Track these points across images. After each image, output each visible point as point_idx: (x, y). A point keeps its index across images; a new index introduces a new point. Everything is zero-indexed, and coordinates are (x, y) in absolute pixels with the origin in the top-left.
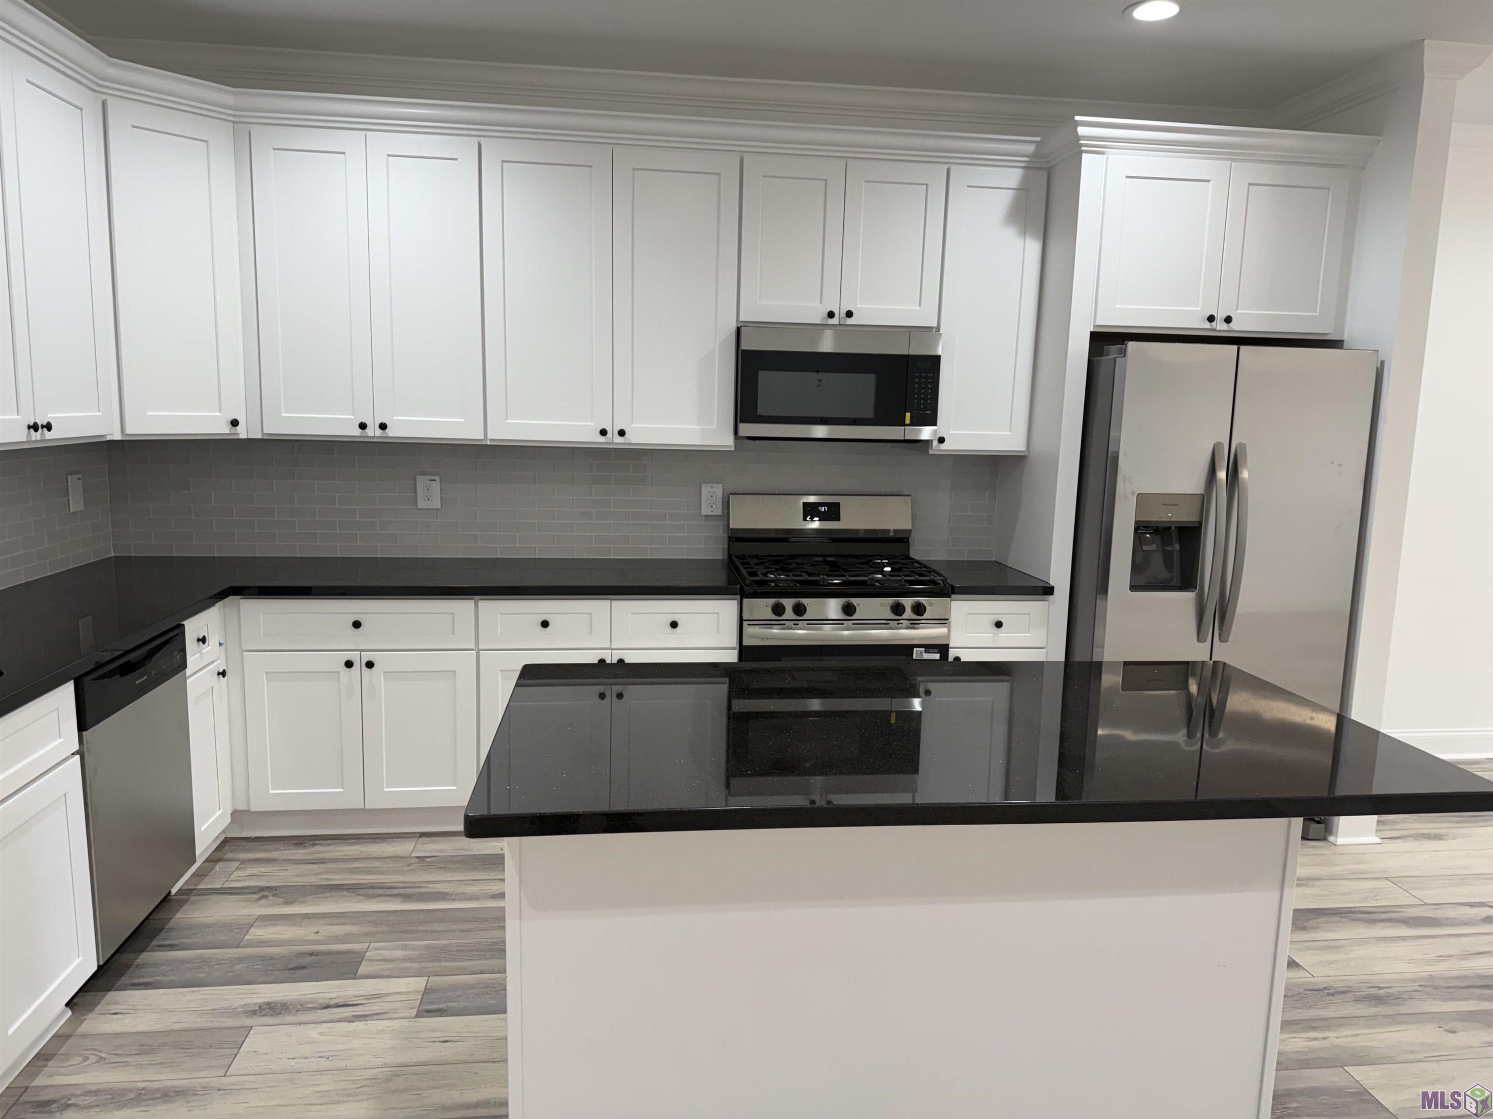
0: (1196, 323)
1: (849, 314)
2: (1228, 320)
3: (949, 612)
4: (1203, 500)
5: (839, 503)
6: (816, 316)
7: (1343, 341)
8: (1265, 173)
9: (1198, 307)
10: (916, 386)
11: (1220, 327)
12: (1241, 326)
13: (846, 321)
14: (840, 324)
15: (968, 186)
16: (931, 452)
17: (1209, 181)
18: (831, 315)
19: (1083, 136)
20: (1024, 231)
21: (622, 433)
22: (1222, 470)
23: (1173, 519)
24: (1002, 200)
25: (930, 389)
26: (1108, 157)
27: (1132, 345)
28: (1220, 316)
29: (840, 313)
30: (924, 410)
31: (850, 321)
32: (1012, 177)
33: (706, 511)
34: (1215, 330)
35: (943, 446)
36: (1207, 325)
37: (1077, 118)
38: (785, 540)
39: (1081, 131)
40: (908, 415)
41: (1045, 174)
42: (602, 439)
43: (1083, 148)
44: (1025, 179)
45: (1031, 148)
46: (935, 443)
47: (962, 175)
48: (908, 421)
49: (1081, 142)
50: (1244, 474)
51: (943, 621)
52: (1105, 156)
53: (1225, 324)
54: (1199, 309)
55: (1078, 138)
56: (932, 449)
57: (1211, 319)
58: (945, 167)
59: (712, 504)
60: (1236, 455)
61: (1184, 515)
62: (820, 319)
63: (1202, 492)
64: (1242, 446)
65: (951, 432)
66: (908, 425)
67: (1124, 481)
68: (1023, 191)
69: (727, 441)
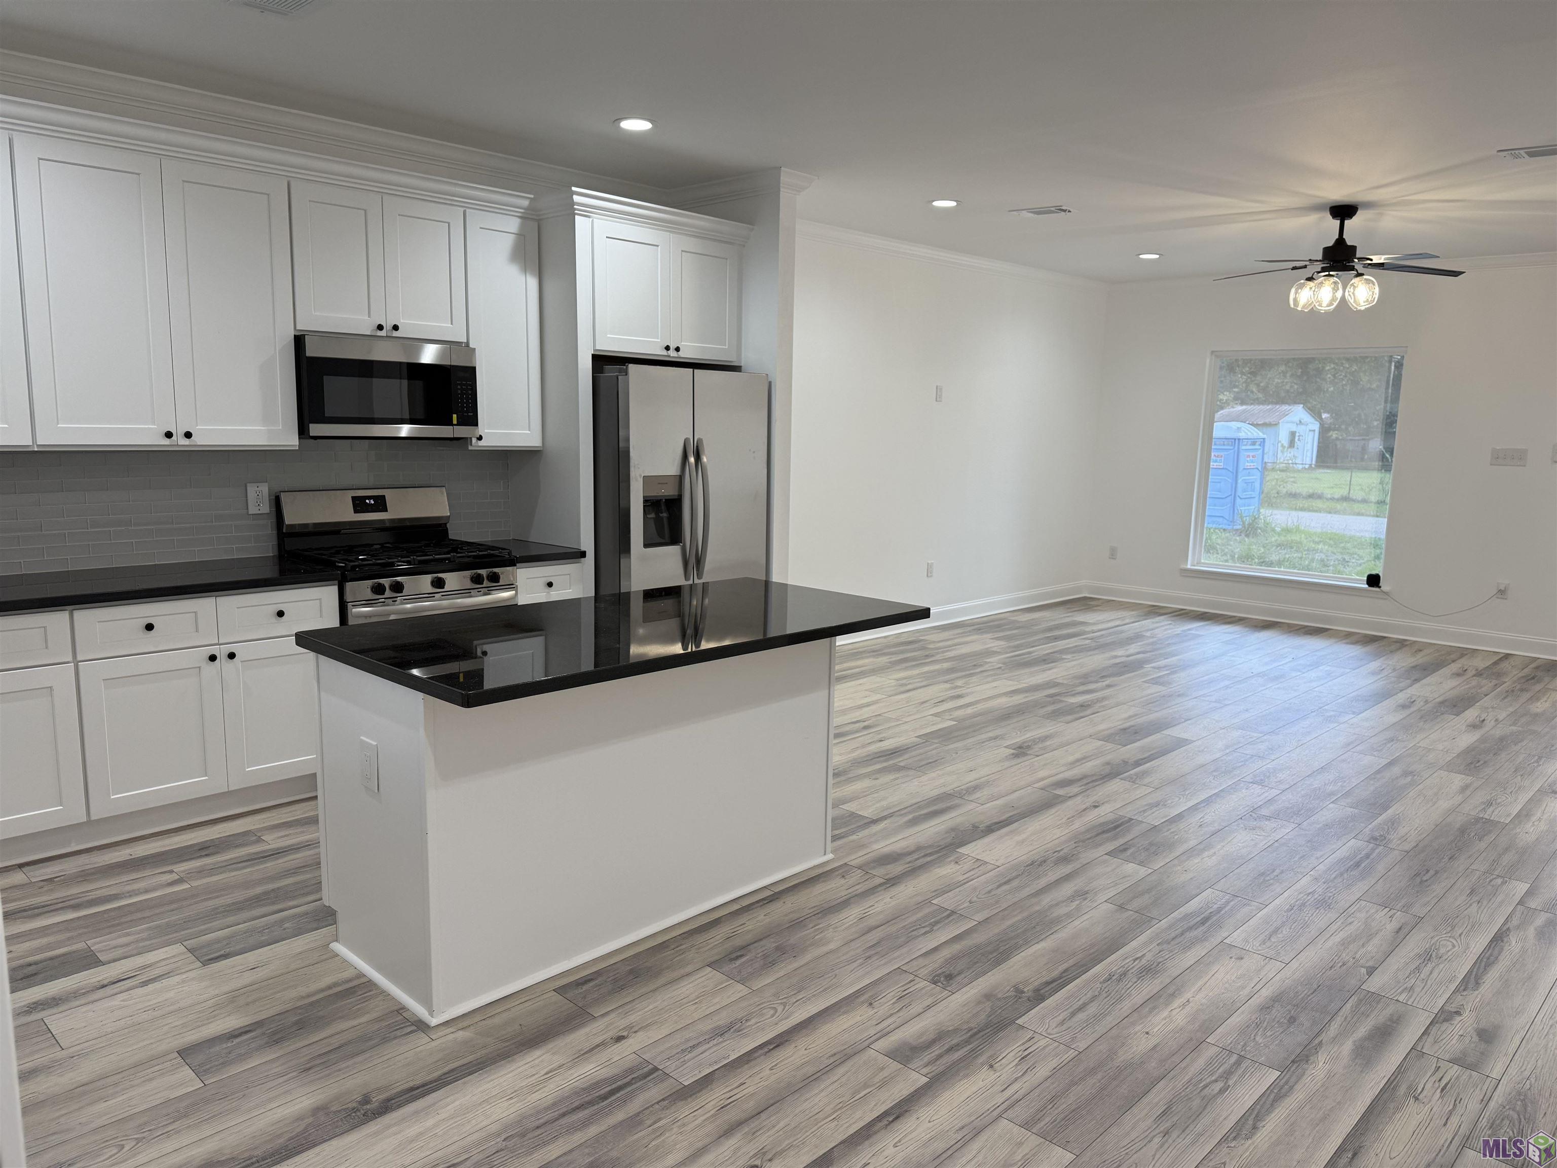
0: (657, 351)
1: (396, 328)
2: (678, 349)
3: (515, 578)
4: (680, 478)
5: (384, 496)
6: (367, 329)
7: (741, 366)
8: (692, 244)
9: (658, 339)
10: (459, 392)
11: (672, 353)
12: (686, 354)
13: (392, 334)
14: (387, 336)
15: (481, 228)
16: (470, 448)
17: (658, 246)
18: (380, 327)
19: (576, 203)
20: (525, 269)
21: (188, 435)
22: (691, 456)
23: (666, 494)
24: (505, 243)
25: (471, 394)
26: (593, 220)
27: (632, 367)
28: (673, 346)
29: (388, 326)
30: (467, 412)
31: (395, 334)
32: (513, 224)
33: (253, 510)
34: (669, 356)
35: (481, 443)
36: (665, 353)
37: (574, 189)
38: (337, 532)
39: (576, 198)
40: (455, 416)
41: (536, 225)
42: (167, 442)
43: (576, 212)
44: (522, 227)
45: (526, 203)
46: (474, 440)
47: (477, 219)
48: (455, 422)
49: (575, 207)
50: (705, 459)
51: (510, 586)
52: (591, 219)
53: (675, 352)
54: (659, 340)
55: (573, 203)
56: (471, 445)
57: (668, 348)
58: (462, 209)
59: (259, 503)
60: (697, 446)
61: (668, 491)
62: (370, 331)
63: (678, 474)
64: (700, 440)
65: (486, 431)
66: (455, 425)
67: (635, 466)
68: (521, 236)
69: (292, 440)
